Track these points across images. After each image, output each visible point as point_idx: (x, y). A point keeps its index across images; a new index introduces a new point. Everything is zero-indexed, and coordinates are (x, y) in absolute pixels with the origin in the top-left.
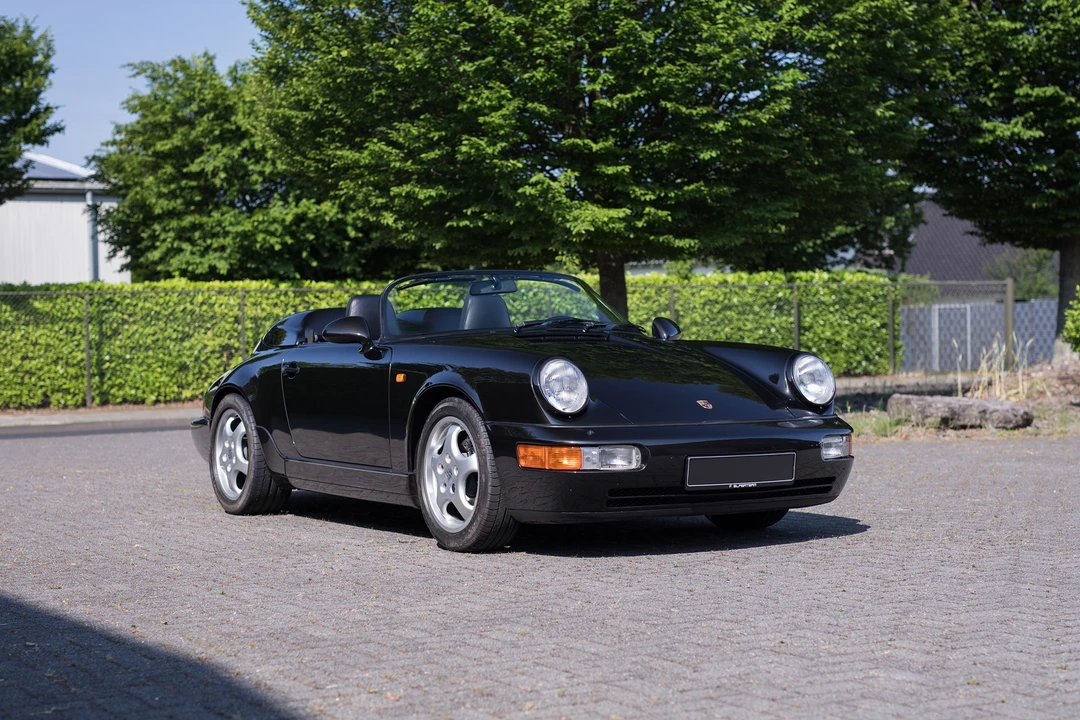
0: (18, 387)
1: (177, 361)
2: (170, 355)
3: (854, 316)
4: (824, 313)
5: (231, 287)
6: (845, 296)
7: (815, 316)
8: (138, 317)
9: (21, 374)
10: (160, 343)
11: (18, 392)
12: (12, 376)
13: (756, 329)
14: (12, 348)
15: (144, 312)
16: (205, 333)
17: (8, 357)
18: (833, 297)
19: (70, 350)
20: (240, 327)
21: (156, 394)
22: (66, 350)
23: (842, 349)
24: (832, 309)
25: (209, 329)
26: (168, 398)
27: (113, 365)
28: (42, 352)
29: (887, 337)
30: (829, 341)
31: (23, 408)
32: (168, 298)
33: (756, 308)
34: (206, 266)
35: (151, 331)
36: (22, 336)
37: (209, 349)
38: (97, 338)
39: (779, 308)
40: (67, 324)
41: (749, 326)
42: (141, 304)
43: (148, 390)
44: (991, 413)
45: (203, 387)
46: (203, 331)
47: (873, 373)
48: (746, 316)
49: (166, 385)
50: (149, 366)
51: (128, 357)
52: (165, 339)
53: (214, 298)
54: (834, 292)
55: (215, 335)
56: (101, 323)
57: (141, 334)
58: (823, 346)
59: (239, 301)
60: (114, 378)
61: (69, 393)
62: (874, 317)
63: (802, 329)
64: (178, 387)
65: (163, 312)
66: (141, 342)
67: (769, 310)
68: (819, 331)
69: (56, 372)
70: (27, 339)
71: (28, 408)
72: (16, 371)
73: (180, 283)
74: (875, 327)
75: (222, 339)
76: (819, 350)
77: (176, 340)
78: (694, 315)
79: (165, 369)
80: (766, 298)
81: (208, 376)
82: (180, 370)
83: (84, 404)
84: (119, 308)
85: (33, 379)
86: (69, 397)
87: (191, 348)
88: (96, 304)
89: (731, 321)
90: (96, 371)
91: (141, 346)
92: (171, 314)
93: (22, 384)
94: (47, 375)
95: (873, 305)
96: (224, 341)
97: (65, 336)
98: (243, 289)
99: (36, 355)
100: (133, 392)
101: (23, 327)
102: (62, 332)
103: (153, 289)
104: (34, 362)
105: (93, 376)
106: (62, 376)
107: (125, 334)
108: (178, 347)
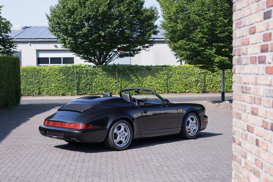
1: (185, 83)
2: (183, 82)
8: (176, 73)
9: (150, 86)
10: (181, 79)
14: (148, 80)
15: (178, 72)
16: (192, 77)
17: (147, 82)
19: (160, 80)
20: (200, 76)
21: (180, 91)
26: (183, 92)
27: (170, 84)
28: (154, 81)
32: (183, 69)
36: (150, 77)
37: (193, 81)
38: (167, 78)
42: (177, 70)
43: (178, 90)
45: (191, 89)
50: (178, 85)
51: (174, 82)
53: (194, 69)
55: (194, 77)
56: (168, 74)
57: (177, 77)
59: (200, 69)
60: (170, 87)
61: (160, 90)
64: (185, 89)
65: (182, 72)
66: (177, 79)
69: (157, 86)
70: (151, 78)
72: (148, 85)
75: (196, 78)
77: (185, 78)
79: (182, 85)
81: (192, 87)
82: (185, 86)
83: (163, 93)
84: (172, 71)
85: (152, 87)
86: (160, 91)
87: (189, 80)
88: (166, 70)
92: (184, 72)
94: (155, 86)
97: (159, 77)
104: (152, 83)
105: (166, 86)
106: (159, 86)
107: (173, 77)
108: (185, 80)
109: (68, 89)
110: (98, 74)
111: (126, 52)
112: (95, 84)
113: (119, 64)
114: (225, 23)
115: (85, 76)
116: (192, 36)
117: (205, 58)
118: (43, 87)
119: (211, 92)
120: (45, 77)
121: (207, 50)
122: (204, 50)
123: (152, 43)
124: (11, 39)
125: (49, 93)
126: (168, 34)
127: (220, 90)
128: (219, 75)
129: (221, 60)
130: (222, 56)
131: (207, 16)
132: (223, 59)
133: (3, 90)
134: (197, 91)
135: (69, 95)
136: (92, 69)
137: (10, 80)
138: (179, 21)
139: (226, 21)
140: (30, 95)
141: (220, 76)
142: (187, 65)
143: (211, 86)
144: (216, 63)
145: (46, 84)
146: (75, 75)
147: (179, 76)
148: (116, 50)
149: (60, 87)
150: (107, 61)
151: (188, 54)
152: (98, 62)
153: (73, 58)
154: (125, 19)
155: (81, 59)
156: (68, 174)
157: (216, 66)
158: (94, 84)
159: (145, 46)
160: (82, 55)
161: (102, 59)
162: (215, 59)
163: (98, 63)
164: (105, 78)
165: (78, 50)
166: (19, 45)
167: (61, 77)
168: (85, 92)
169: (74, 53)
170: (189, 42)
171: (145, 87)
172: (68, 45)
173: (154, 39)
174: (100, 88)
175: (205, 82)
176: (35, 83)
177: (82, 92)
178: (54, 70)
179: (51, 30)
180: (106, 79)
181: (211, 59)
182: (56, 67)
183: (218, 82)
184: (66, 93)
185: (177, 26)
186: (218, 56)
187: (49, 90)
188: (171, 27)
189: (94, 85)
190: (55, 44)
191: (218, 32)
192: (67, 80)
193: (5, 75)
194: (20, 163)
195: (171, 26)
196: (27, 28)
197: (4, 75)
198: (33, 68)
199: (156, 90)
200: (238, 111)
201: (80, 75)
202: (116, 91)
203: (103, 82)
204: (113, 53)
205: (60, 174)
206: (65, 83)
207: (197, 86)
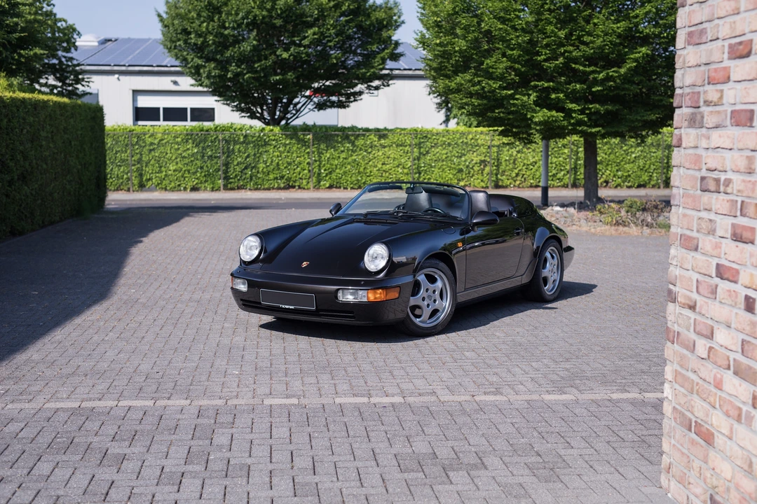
1: (457, 167)
2: (454, 164)
5: (487, 131)
8: (439, 145)
9: (381, 172)
10: (449, 158)
12: (377, 172)
14: (378, 159)
16: (473, 154)
17: (376, 164)
19: (405, 161)
20: (490, 151)
22: (403, 161)
25: (474, 151)
27: (425, 168)
28: (391, 162)
32: (454, 136)
36: (383, 153)
37: (474, 162)
38: (418, 155)
40: (403, 148)
42: (441, 139)
45: (470, 180)
46: (471, 152)
49: (451, 179)
50: (443, 170)
51: (433, 164)
52: (452, 157)
53: (478, 136)
55: (477, 155)
56: (420, 148)
57: (440, 154)
60: (425, 175)
64: (457, 180)
66: (440, 158)
69: (398, 171)
70: (385, 155)
72: (379, 170)
75: (481, 157)
77: (457, 157)
79: (451, 171)
81: (473, 175)
82: (459, 172)
84: (430, 140)
85: (387, 174)
87: (465, 161)
88: (418, 138)
92: (455, 144)
93: (382, 176)
94: (394, 172)
97: (403, 154)
99: (389, 162)
101: (383, 149)
102: (401, 152)
104: (388, 166)
105: (416, 173)
106: (401, 173)
107: (432, 153)
108: (458, 160)
109: (205, 176)
110: (271, 145)
111: (331, 98)
112: (264, 166)
113: (317, 124)
114: (560, 38)
115: (242, 148)
116: (487, 64)
117: (512, 113)
118: (150, 172)
119: (512, 186)
120: (154, 149)
121: (517, 96)
122: (512, 97)
123: (387, 79)
124: (79, 65)
125: (164, 184)
126: (430, 60)
128: (530, 150)
129: (549, 118)
130: (550, 109)
131: (521, 22)
132: (553, 116)
133: (71, 178)
134: (483, 184)
135: (206, 189)
136: (257, 134)
137: (85, 155)
138: (458, 31)
139: (562, 34)
140: (121, 190)
141: (532, 153)
142: (462, 128)
143: (514, 175)
144: (536, 124)
145: (157, 165)
146: (221, 146)
147: (444, 152)
148: (308, 93)
149: (186, 172)
150: (289, 117)
151: (476, 104)
152: (269, 118)
153: (213, 110)
154: (331, 26)
155: (233, 111)
156: (258, 367)
157: (537, 130)
158: (261, 166)
159: (372, 87)
160: (235, 104)
161: (278, 113)
162: (535, 115)
163: (271, 122)
164: (286, 154)
165: (228, 93)
166: (95, 78)
167: (188, 149)
168: (242, 183)
169: (218, 99)
170: (479, 79)
172: (206, 82)
173: (391, 70)
174: (275, 176)
175: (498, 166)
176: (133, 162)
177: (236, 184)
178: (173, 135)
179: (169, 46)
180: (288, 156)
181: (526, 114)
182: (178, 129)
183: (528, 165)
184: (200, 185)
185: (454, 44)
186: (542, 108)
187: (164, 179)
188: (440, 45)
189: (261, 170)
190: (174, 78)
191: (543, 57)
192: (203, 156)
193: (75, 145)
194: (143, 342)
195: (440, 43)
196: (110, 42)
197: (73, 143)
198: (128, 130)
200: (688, 233)
201: (232, 147)
202: (308, 182)
203: (280, 162)
204: (303, 99)
205: (240, 366)
206: (199, 163)
207: (482, 173)
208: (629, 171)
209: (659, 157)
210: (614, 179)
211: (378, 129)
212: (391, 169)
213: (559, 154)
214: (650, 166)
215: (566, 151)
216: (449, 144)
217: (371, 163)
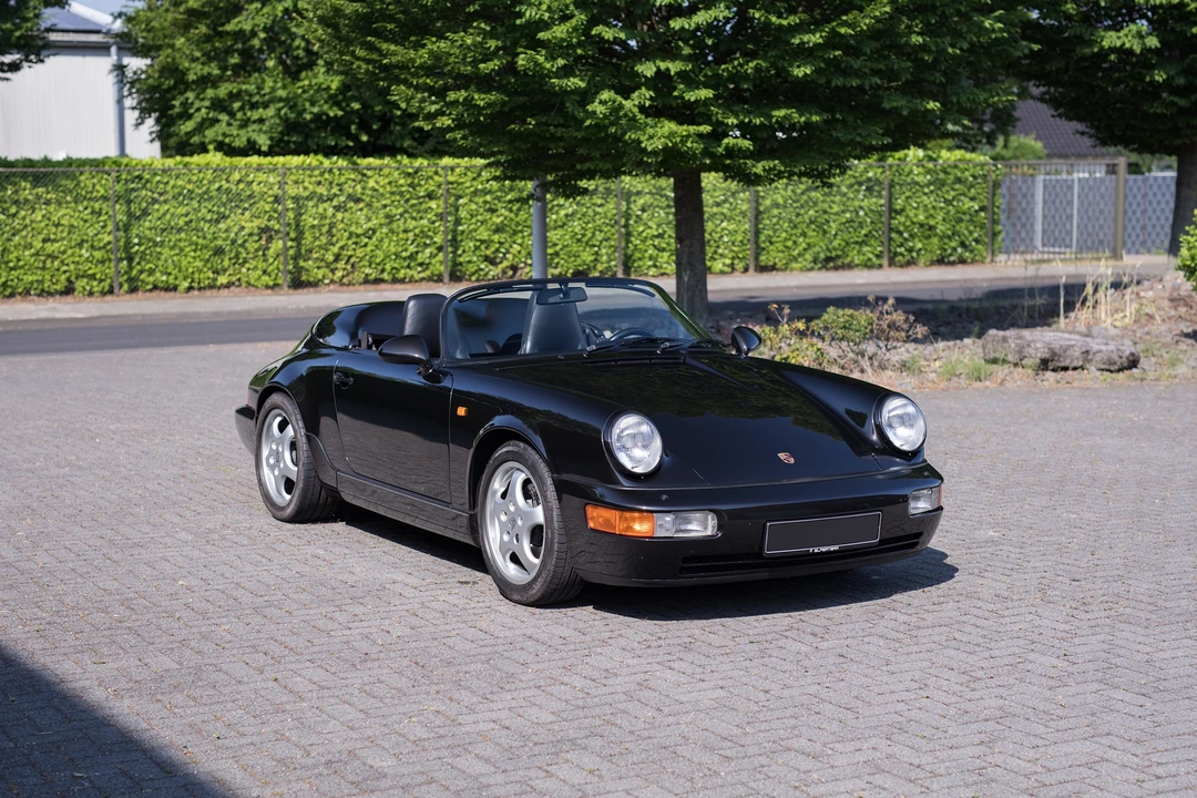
0: (39, 272)
1: (212, 245)
2: (205, 238)
3: (950, 198)
4: (917, 195)
5: (271, 163)
6: (942, 176)
7: (907, 198)
8: (169, 196)
9: (43, 258)
10: (193, 224)
11: (40, 278)
12: (33, 259)
13: (843, 212)
14: (33, 229)
15: (176, 191)
16: (243, 214)
17: (29, 240)
18: (929, 177)
19: (95, 232)
20: (280, 208)
21: (189, 280)
22: (91, 232)
23: (936, 235)
24: (926, 190)
25: (245, 209)
26: (202, 285)
27: (142, 248)
28: (65, 234)
29: (986, 221)
30: (922, 225)
31: (45, 294)
32: (201, 175)
33: (844, 189)
34: (244, 139)
35: (184, 212)
36: (43, 216)
37: (246, 231)
38: (125, 218)
39: (869, 189)
40: (92, 203)
41: (836, 209)
42: (172, 182)
43: (180, 276)
44: (1094, 354)
45: (240, 272)
46: (240, 211)
47: (969, 260)
48: (832, 198)
49: (200, 271)
50: (182, 250)
51: (158, 239)
52: (199, 220)
53: (252, 176)
54: (929, 172)
55: (253, 216)
56: (129, 202)
57: (173, 215)
58: (916, 230)
59: (279, 178)
60: (143, 263)
61: (95, 279)
62: (972, 199)
63: (893, 212)
64: (213, 273)
65: (197, 191)
66: (172, 223)
67: (858, 191)
68: (911, 214)
69: (80, 256)
70: (49, 219)
71: (50, 294)
72: (37, 254)
73: (215, 158)
74: (973, 210)
75: (260, 220)
76: (911, 235)
77: (210, 221)
78: (775, 197)
79: (199, 253)
80: (855, 177)
81: (245, 261)
82: (215, 255)
83: (111, 291)
84: (148, 185)
85: (56, 263)
86: (95, 283)
87: (226, 231)
88: (123, 182)
89: (815, 204)
90: (123, 255)
91: (172, 228)
92: (205, 193)
93: (44, 268)
94: (71, 259)
95: (972, 186)
96: (262, 222)
97: (90, 217)
98: (283, 165)
99: (59, 237)
100: (164, 278)
101: (44, 206)
102: (86, 212)
103: (185, 165)
104: (56, 245)
105: (121, 260)
106: (87, 260)
107: (156, 214)
108: (213, 229)
119: (327, 281)
123: (36, 48)
127: (367, 275)
128: (361, 205)
134: (265, 279)
141: (365, 211)
143: (331, 258)
147: (183, 210)
171: (21, 263)
175: (298, 240)
183: (358, 236)
199: (77, 278)
207: (264, 255)
208: (556, 245)
209: (609, 215)
210: (529, 262)
211: (30, 160)
212: (64, 252)
213: (419, 212)
214: (594, 233)
215: (433, 204)
216: (190, 195)
217: (17, 238)
